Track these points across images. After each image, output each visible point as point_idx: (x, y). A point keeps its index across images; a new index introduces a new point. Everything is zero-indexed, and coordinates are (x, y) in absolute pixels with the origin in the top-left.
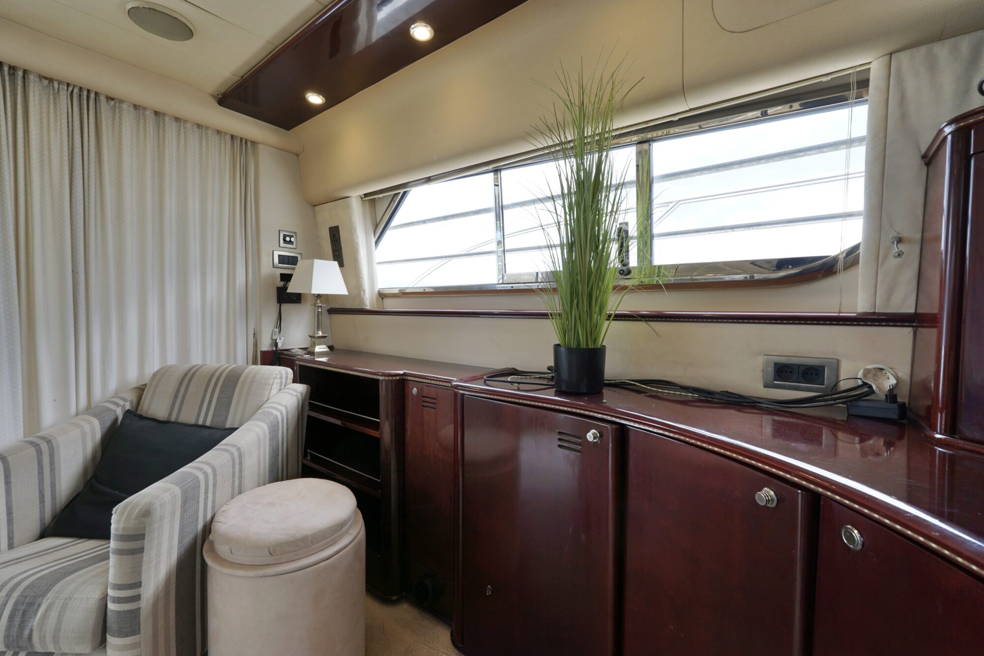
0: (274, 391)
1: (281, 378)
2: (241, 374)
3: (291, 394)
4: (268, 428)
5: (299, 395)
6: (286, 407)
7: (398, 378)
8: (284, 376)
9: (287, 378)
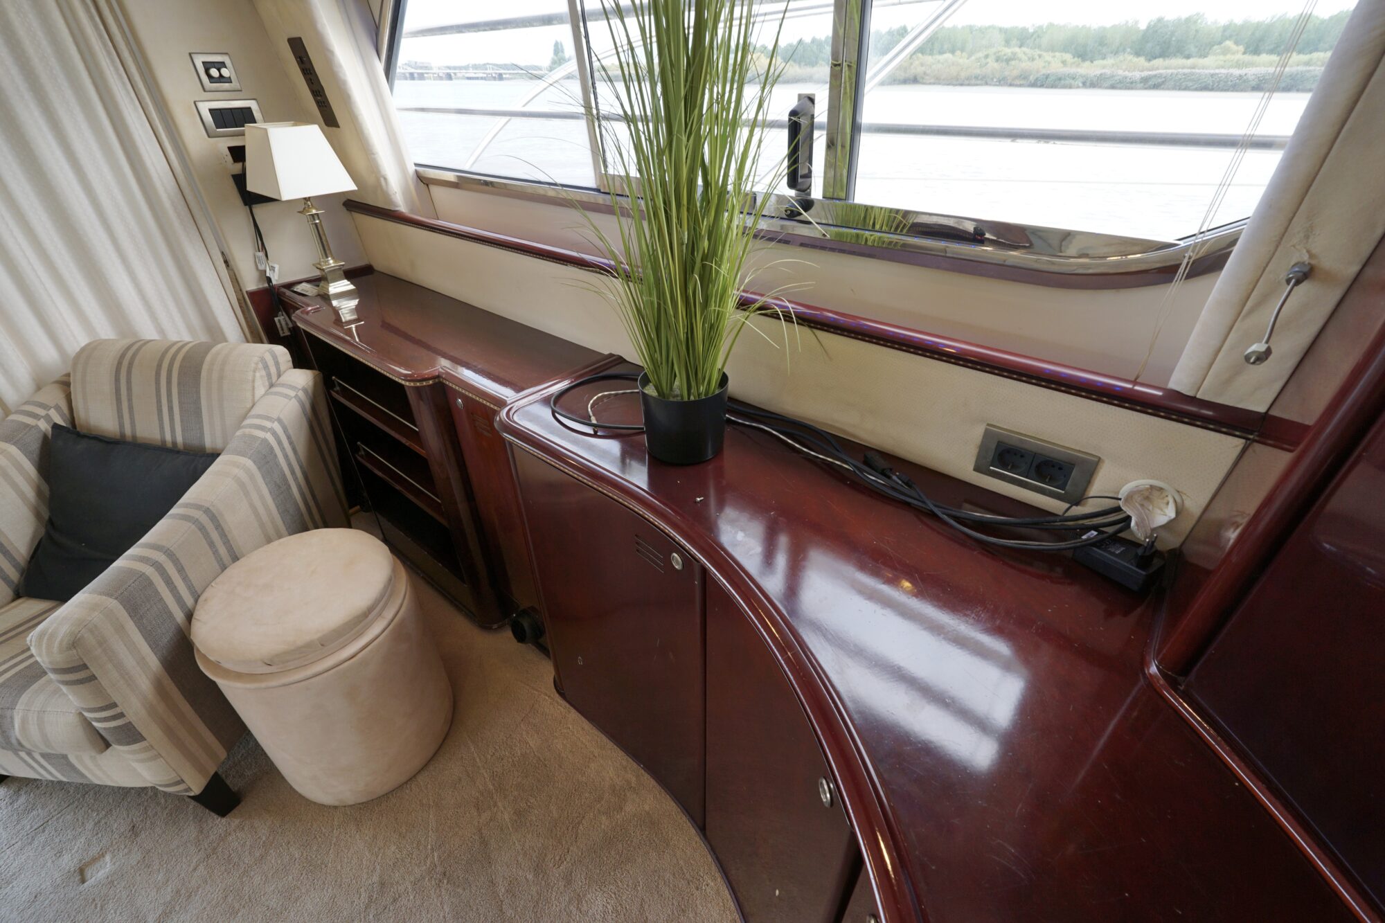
0: (260, 390)
1: (266, 367)
2: (204, 358)
3: (286, 396)
4: (254, 462)
5: (301, 394)
6: (279, 421)
7: (431, 382)
8: (271, 363)
9: (277, 364)
